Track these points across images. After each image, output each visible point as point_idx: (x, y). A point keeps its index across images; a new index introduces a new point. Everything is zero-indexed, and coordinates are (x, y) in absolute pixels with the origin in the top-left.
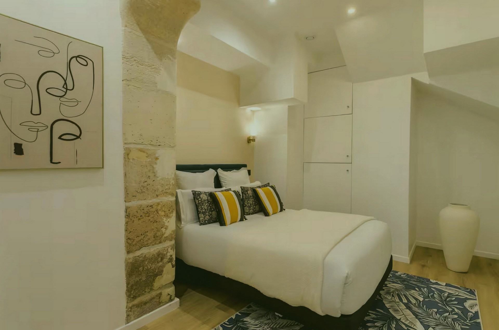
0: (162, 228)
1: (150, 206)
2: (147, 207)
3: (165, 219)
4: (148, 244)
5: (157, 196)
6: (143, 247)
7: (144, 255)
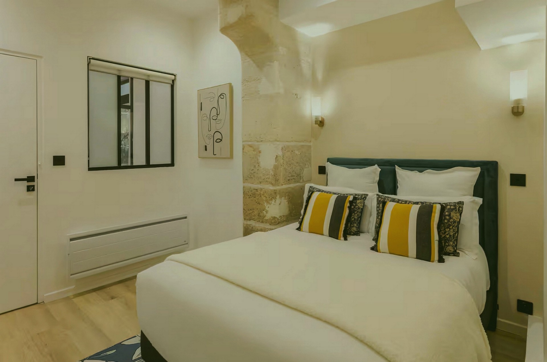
0: (264, 210)
1: (256, 190)
2: (254, 190)
3: (266, 204)
4: (254, 219)
5: (260, 183)
6: (252, 220)
7: (252, 226)
